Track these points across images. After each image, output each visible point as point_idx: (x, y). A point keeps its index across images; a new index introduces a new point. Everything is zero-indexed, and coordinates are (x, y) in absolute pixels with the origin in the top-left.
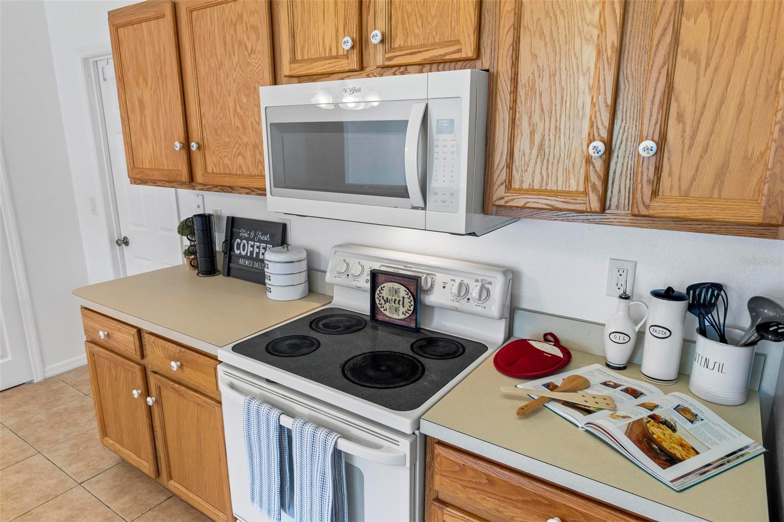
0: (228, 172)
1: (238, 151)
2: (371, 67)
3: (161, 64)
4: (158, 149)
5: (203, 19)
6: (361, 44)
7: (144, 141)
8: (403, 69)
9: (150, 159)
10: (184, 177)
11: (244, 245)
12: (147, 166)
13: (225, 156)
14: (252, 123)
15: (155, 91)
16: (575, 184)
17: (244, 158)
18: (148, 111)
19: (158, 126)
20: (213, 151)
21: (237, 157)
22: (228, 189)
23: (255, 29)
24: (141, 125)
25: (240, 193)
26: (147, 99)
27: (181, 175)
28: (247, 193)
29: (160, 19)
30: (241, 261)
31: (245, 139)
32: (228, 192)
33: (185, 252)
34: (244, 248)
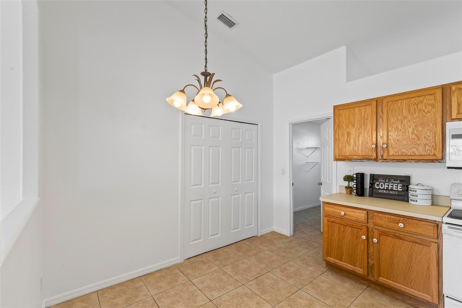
0: (404, 154)
1: (414, 147)
3: (365, 120)
4: (356, 148)
5: (396, 104)
7: (347, 146)
9: (350, 151)
10: (373, 157)
11: (382, 185)
12: (348, 154)
13: (403, 149)
14: (425, 137)
15: (359, 129)
17: (417, 149)
18: (352, 136)
19: (358, 140)
20: (395, 148)
21: (412, 149)
22: (402, 161)
23: (431, 105)
24: (347, 140)
25: (410, 162)
26: (353, 131)
27: (372, 157)
28: (416, 162)
29: (367, 106)
30: (380, 191)
31: (419, 142)
32: (401, 162)
33: (346, 187)
34: (382, 186)
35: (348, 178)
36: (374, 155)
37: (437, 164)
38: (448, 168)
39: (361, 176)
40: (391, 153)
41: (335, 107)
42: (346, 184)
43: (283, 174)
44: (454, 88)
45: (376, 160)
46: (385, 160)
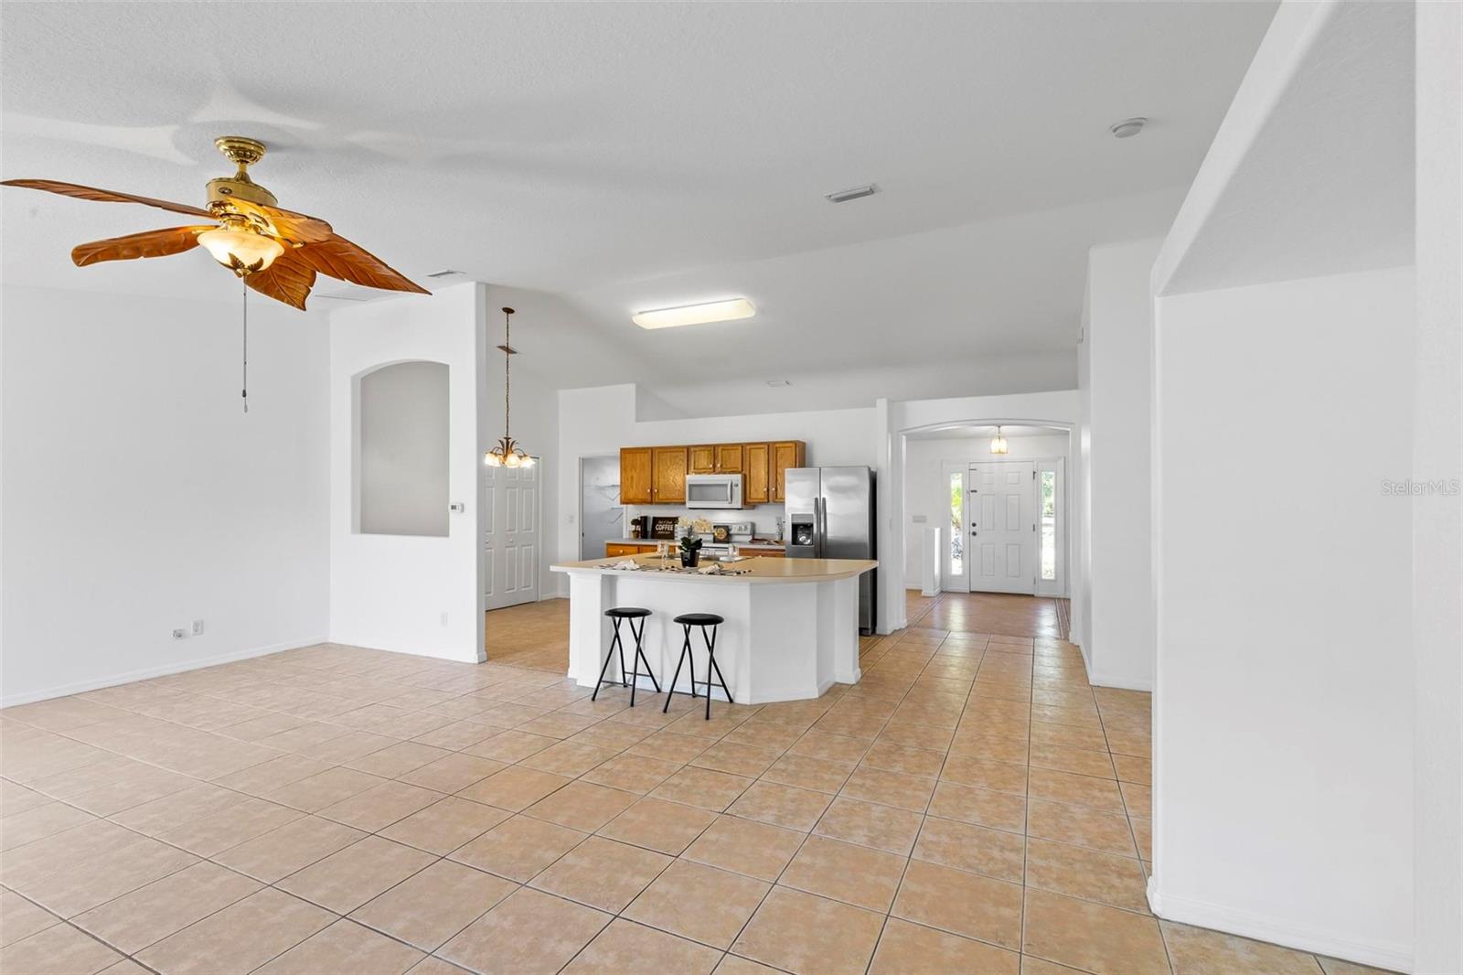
0: (668, 498)
2: (717, 471)
3: (644, 465)
4: (637, 492)
5: (662, 455)
6: (714, 466)
7: (632, 489)
8: (725, 473)
9: (633, 495)
10: (649, 500)
12: (631, 497)
13: (667, 494)
14: (679, 484)
15: (639, 472)
16: (763, 497)
17: (675, 494)
18: (635, 480)
19: (639, 484)
20: (663, 492)
21: (671, 493)
22: (668, 503)
23: (683, 461)
24: (630, 484)
26: (635, 476)
29: (645, 453)
30: (660, 532)
31: (676, 488)
33: (634, 532)
34: (661, 527)
35: (635, 522)
36: (650, 498)
37: (683, 506)
38: (690, 509)
39: (645, 519)
40: (660, 497)
41: (622, 449)
42: (633, 528)
43: (571, 521)
44: (692, 449)
45: (651, 503)
46: (658, 503)
